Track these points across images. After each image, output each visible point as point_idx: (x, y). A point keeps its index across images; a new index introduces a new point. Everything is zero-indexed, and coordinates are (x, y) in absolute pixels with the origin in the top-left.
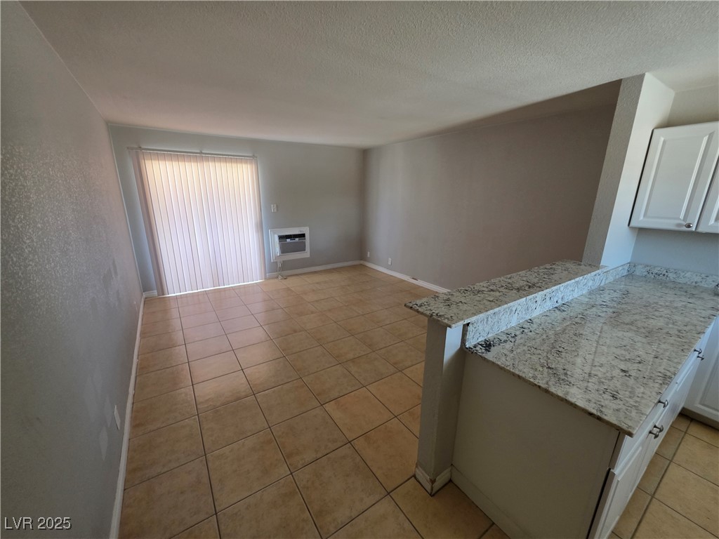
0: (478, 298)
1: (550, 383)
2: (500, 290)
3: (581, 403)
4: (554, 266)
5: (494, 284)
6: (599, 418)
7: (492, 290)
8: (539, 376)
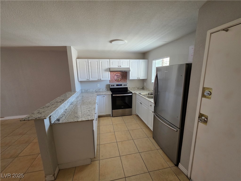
0: (50, 108)
1: (78, 120)
2: (55, 104)
3: (85, 120)
4: (66, 94)
5: (52, 103)
6: (88, 120)
7: (52, 105)
8: (75, 120)
